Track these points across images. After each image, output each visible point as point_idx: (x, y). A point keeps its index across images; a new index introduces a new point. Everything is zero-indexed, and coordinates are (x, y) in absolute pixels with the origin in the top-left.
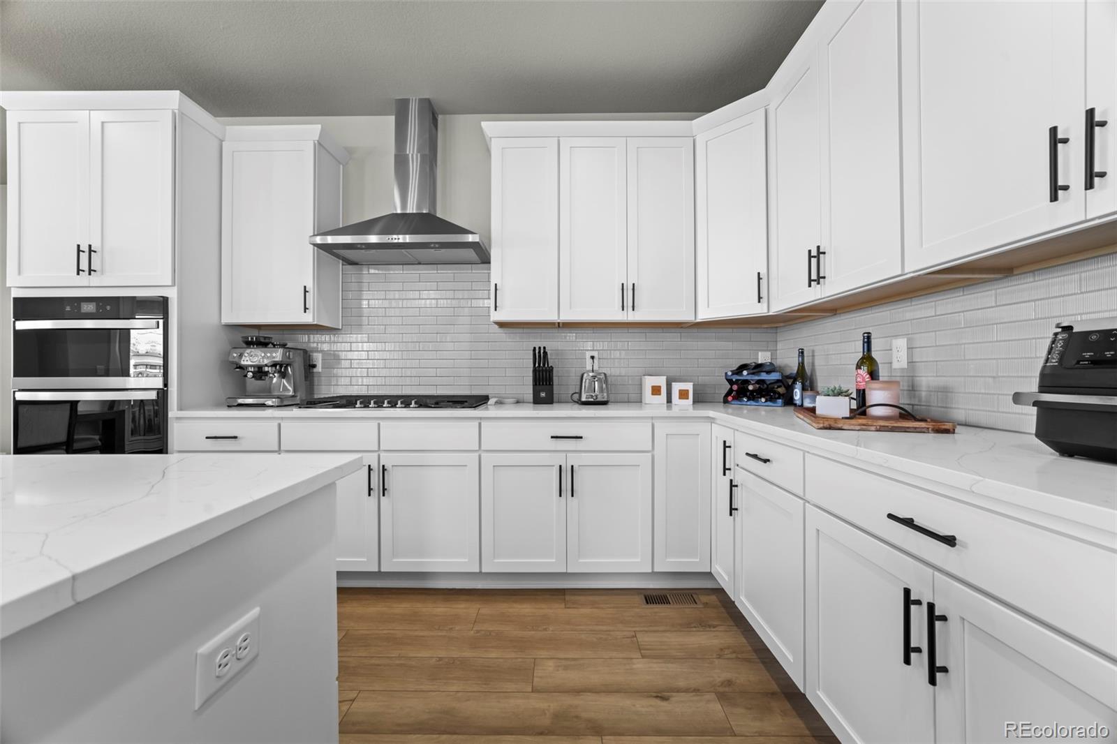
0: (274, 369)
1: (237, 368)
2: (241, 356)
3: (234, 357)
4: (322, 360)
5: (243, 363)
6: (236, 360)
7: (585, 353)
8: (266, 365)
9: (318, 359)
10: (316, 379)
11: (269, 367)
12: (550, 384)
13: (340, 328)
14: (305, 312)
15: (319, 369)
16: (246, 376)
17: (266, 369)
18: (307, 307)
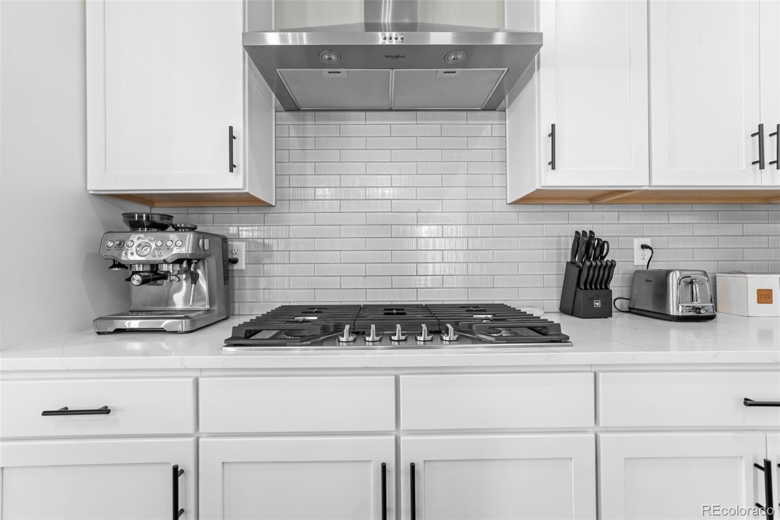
0: (177, 267)
1: (114, 266)
2: (121, 245)
3: (109, 248)
4: (246, 251)
5: (123, 258)
6: (115, 254)
7: (632, 242)
8: (165, 262)
9: (240, 250)
10: (237, 280)
11: (169, 264)
12: (606, 288)
13: (274, 205)
14: (231, 171)
15: (242, 265)
16: (129, 279)
17: (165, 268)
18: (234, 163)
